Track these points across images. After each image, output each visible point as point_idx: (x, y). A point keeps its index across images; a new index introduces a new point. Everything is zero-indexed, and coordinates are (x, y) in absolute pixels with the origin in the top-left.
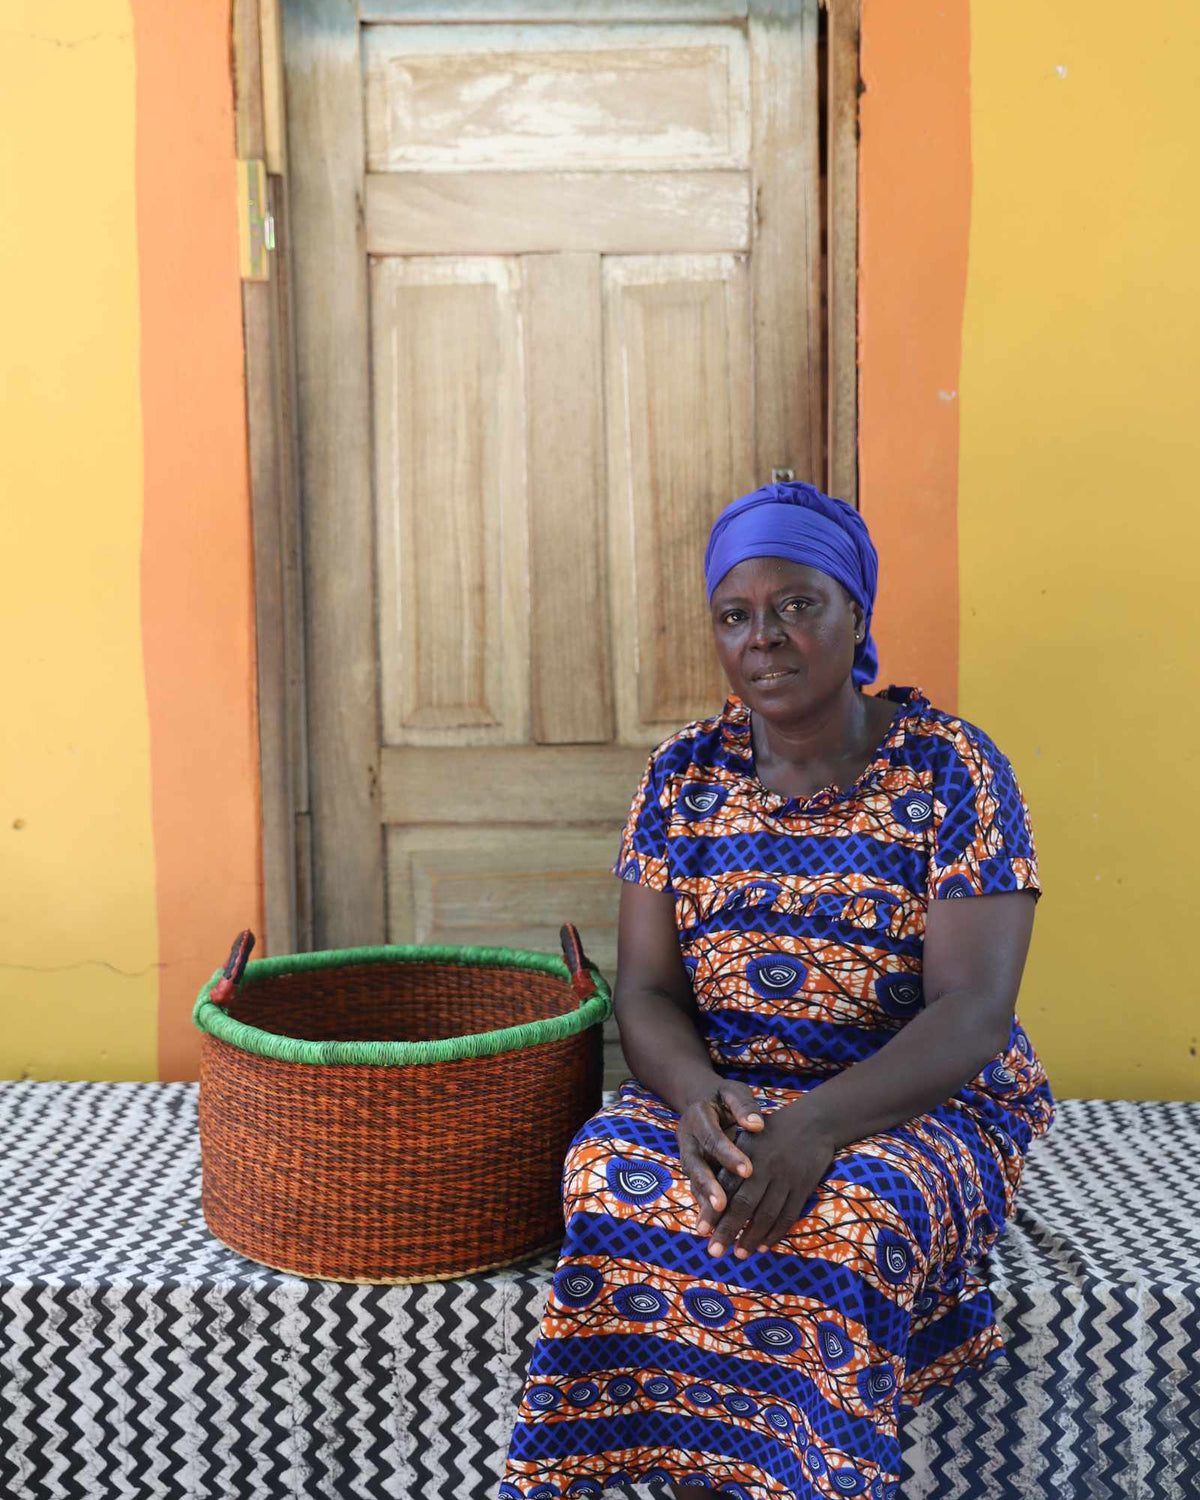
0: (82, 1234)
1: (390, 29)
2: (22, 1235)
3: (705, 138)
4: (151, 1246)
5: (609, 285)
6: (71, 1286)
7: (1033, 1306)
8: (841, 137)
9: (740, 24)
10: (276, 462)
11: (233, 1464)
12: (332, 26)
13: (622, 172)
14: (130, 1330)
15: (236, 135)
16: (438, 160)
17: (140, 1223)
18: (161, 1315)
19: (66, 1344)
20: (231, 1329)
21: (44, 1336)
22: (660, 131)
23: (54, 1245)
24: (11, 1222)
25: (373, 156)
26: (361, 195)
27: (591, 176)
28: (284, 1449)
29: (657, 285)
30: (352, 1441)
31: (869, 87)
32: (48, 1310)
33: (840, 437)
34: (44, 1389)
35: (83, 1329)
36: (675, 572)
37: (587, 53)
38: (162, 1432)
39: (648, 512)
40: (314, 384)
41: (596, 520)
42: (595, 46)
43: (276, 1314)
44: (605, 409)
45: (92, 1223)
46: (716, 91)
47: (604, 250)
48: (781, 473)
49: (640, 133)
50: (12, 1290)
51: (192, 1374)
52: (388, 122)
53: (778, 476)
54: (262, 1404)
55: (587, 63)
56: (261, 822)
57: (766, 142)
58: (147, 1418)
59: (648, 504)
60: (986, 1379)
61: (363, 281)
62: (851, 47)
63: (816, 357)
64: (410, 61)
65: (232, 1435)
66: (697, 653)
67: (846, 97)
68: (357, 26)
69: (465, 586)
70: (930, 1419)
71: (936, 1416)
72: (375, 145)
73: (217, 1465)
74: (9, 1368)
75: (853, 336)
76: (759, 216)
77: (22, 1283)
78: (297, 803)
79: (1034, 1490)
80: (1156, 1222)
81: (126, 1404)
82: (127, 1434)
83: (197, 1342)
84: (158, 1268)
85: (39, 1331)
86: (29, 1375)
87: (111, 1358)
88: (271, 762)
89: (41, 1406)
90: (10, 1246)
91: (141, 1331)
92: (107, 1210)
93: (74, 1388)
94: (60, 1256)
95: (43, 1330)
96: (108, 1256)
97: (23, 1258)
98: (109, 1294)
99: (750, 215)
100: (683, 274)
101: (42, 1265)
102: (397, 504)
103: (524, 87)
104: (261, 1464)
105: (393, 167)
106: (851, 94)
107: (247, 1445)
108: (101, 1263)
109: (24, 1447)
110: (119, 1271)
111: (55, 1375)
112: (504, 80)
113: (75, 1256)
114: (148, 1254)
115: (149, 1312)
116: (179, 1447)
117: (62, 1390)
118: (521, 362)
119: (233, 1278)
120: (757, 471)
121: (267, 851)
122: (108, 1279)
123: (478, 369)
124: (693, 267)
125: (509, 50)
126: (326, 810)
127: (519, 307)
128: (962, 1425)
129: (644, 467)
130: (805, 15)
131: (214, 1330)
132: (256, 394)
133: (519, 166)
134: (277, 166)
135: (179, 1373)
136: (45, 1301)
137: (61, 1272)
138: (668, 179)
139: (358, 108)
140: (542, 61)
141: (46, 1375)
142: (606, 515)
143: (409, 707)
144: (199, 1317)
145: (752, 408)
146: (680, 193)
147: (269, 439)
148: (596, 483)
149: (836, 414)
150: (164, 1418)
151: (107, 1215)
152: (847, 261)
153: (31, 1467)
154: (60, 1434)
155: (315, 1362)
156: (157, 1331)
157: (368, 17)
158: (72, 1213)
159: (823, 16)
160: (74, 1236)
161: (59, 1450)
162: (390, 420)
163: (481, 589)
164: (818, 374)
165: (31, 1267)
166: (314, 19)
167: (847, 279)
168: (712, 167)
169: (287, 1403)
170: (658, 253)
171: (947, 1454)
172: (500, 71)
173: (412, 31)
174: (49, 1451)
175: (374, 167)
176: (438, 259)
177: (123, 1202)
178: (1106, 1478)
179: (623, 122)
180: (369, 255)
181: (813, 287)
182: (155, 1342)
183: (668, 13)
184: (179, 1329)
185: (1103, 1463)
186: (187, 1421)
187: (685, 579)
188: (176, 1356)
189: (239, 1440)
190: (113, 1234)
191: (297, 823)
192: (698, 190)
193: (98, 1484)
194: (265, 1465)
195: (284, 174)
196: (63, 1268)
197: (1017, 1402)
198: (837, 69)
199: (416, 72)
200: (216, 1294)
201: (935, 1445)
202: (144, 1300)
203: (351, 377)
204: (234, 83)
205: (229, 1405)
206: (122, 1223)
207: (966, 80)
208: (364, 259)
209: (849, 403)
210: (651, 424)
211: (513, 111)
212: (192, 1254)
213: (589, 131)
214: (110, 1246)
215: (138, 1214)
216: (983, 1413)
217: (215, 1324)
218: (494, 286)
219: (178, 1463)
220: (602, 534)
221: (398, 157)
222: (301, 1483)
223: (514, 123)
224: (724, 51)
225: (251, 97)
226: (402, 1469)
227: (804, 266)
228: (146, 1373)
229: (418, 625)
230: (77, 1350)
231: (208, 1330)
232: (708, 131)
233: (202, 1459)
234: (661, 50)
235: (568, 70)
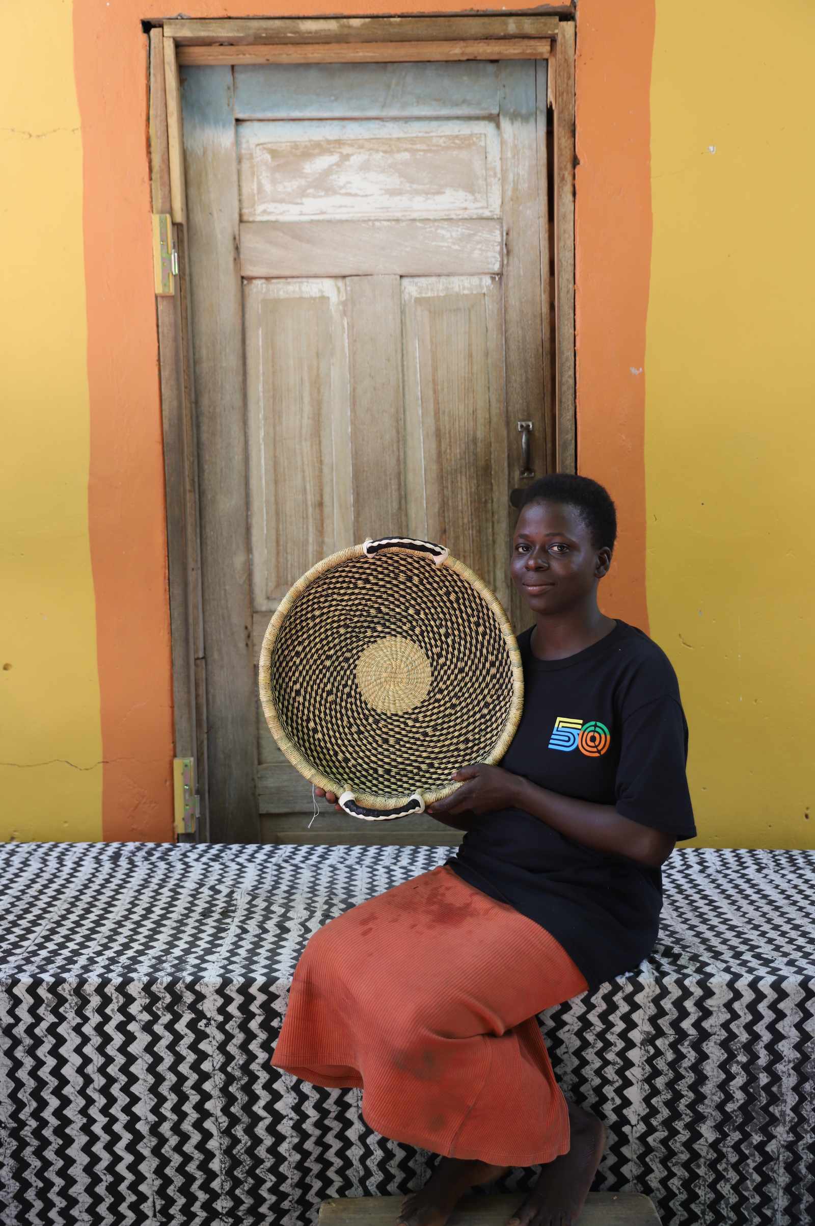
0: (62, 946)
1: (256, 124)
2: (22, 947)
3: (470, 197)
4: (110, 953)
5: (407, 297)
6: (60, 981)
7: (714, 994)
8: (563, 196)
9: (494, 119)
10: (180, 419)
11: (173, 1099)
12: (216, 122)
13: (414, 220)
14: (100, 1010)
15: (151, 198)
16: (290, 213)
17: (100, 938)
18: (122, 1000)
19: (56, 1020)
20: (169, 1008)
21: (41, 1015)
22: (439, 193)
23: (44, 953)
24: (12, 938)
25: (245, 211)
26: (237, 237)
27: (393, 223)
28: (207, 1086)
29: (439, 297)
30: (254, 1078)
31: (582, 162)
32: (44, 997)
33: (563, 400)
34: (42, 1052)
35: (68, 1011)
36: (453, 492)
37: (390, 139)
38: (123, 1079)
39: (434, 452)
40: (205, 366)
41: (399, 456)
42: (395, 135)
43: (200, 997)
44: (403, 381)
45: (68, 938)
46: (478, 164)
47: (401, 273)
48: (524, 424)
49: (427, 193)
50: (19, 984)
51: (144, 1039)
52: (255, 187)
53: (522, 426)
54: (191, 1057)
55: (389, 146)
56: (172, 664)
57: (512, 200)
58: (112, 1070)
59: (434, 445)
60: (682, 1045)
61: (239, 295)
62: (569, 135)
63: (547, 345)
64: (269, 146)
65: (171, 1078)
66: (467, 548)
67: (566, 169)
68: (234, 122)
69: (309, 503)
70: (643, 1069)
71: (648, 1068)
72: (245, 204)
73: (162, 1100)
74: (19, 1037)
75: (572, 331)
76: (507, 250)
77: (25, 979)
78: (196, 651)
79: (714, 1113)
80: (794, 934)
81: (98, 1060)
82: (100, 1081)
83: (146, 1017)
84: (117, 968)
85: (38, 1011)
86: (32, 1042)
87: (88, 1029)
88: (178, 623)
89: (40, 1063)
90: (14, 954)
91: (108, 1011)
92: (77, 929)
93: (63, 1051)
94: (49, 961)
95: (41, 1011)
96: (82, 961)
97: (23, 962)
98: (86, 987)
99: (502, 249)
100: (456, 289)
101: (38, 967)
102: (263, 447)
103: (347, 163)
104: (191, 1097)
105: (258, 218)
106: (569, 166)
107: (182, 1085)
108: (77, 966)
109: (29, 1091)
110: (91, 971)
111: (49, 1042)
112: (335, 158)
113: (59, 961)
114: (108, 959)
115: (113, 997)
116: (135, 1089)
117: (54, 1052)
118: (347, 350)
119: (169, 974)
120: (508, 423)
121: (176, 684)
122: (85, 976)
123: (318, 355)
124: (462, 285)
125: (336, 137)
126: (216, 656)
127: (344, 313)
128: (666, 1075)
129: (431, 421)
130: (538, 113)
131: (158, 1009)
132: (165, 374)
133: (344, 217)
134: (179, 217)
135: (135, 1038)
136: (42, 991)
137: (52, 972)
138: (445, 224)
139: (235, 178)
140: (358, 144)
141: (43, 1042)
142: (405, 453)
143: (272, 585)
144: (148, 1001)
145: (503, 381)
146: (454, 234)
147: (175, 403)
148: (398, 433)
149: (561, 384)
150: (124, 1069)
151: (78, 933)
152: (568, 280)
153: (34, 1104)
154: (53, 1082)
155: (227, 1027)
156: (118, 1010)
157: (241, 116)
158: (53, 931)
159: (550, 113)
160: (56, 947)
161: (52, 1093)
162: (258, 389)
163: (320, 504)
164: (549, 357)
165: (31, 968)
166: (205, 119)
167: (568, 292)
168: (475, 217)
169: (209, 1056)
170: (439, 276)
171: (655, 1092)
172: (331, 152)
173: (272, 125)
174: (46, 1094)
175: (245, 218)
176: (289, 280)
177: (87, 923)
178: (765, 1109)
179: (415, 186)
180: (243, 278)
181: (545, 297)
182: (118, 1018)
183: (444, 112)
184: (134, 1009)
185: (764, 1099)
186: (140, 1071)
187: (459, 496)
188: (132, 1027)
189: (176, 1082)
190: (82, 946)
191: (196, 665)
192: (467, 232)
193: (80, 1116)
194: (195, 1098)
195: (184, 223)
196: (52, 968)
197: (703, 1057)
198: (560, 149)
199: (274, 153)
200: (159, 985)
201: (647, 1087)
202: (109, 990)
203: (231, 361)
204: (150, 162)
205: (169, 1059)
206: (88, 938)
207: (647, 157)
208: (240, 282)
209: (570, 377)
210: (435, 392)
211: (340, 179)
212: (139, 958)
213: (392, 193)
214: (82, 954)
215: (99, 932)
216: (680, 1067)
217: (159, 1005)
218: (328, 298)
219: (135, 1099)
220: (402, 466)
221: (263, 211)
222: (219, 1109)
223: (341, 188)
224: (483, 138)
225: (161, 171)
226: (287, 1095)
227: (538, 283)
228: (112, 1039)
229: (277, 530)
230: (64, 1024)
231: (154, 1008)
232: (472, 192)
233: (151, 1096)
234: (441, 137)
235: (377, 151)
